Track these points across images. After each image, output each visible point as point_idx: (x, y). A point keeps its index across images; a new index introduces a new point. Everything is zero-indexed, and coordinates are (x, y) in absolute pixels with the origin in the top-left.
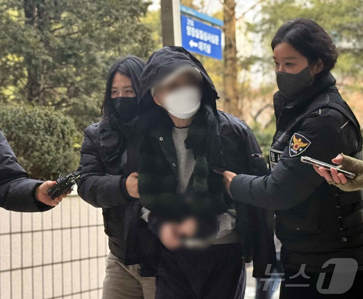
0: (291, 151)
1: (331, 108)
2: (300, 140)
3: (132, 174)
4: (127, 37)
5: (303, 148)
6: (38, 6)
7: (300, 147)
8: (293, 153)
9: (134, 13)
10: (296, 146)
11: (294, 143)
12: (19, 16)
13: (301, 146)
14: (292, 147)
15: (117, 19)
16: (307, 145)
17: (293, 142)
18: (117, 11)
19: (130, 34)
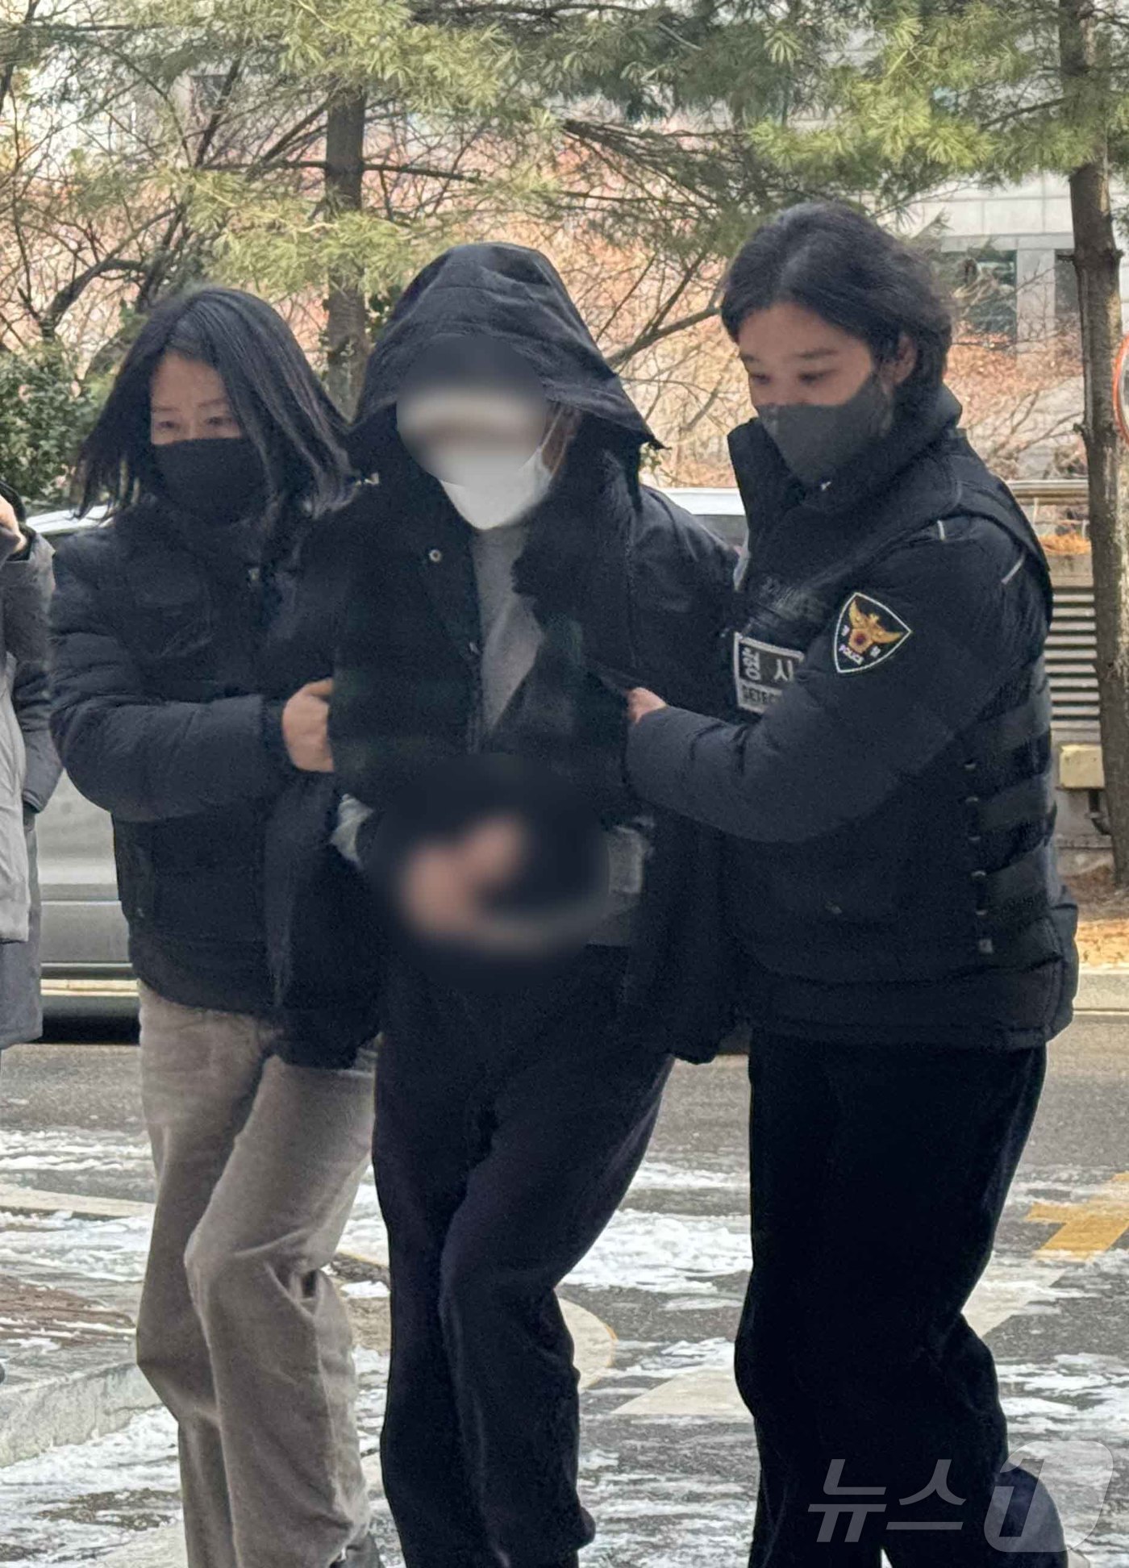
0: (840, 654)
1: (972, 515)
2: (874, 618)
3: (307, 688)
5: (884, 647)
7: (875, 644)
8: (846, 663)
10: (860, 640)
11: (851, 627)
13: (876, 639)
14: (844, 640)
16: (897, 641)
17: (847, 621)
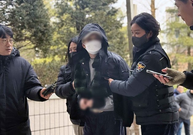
4: (115, 36)
6: (81, 26)
9: (117, 28)
12: (74, 30)
15: (111, 30)
16: (144, 67)
18: (111, 27)
19: (116, 36)
